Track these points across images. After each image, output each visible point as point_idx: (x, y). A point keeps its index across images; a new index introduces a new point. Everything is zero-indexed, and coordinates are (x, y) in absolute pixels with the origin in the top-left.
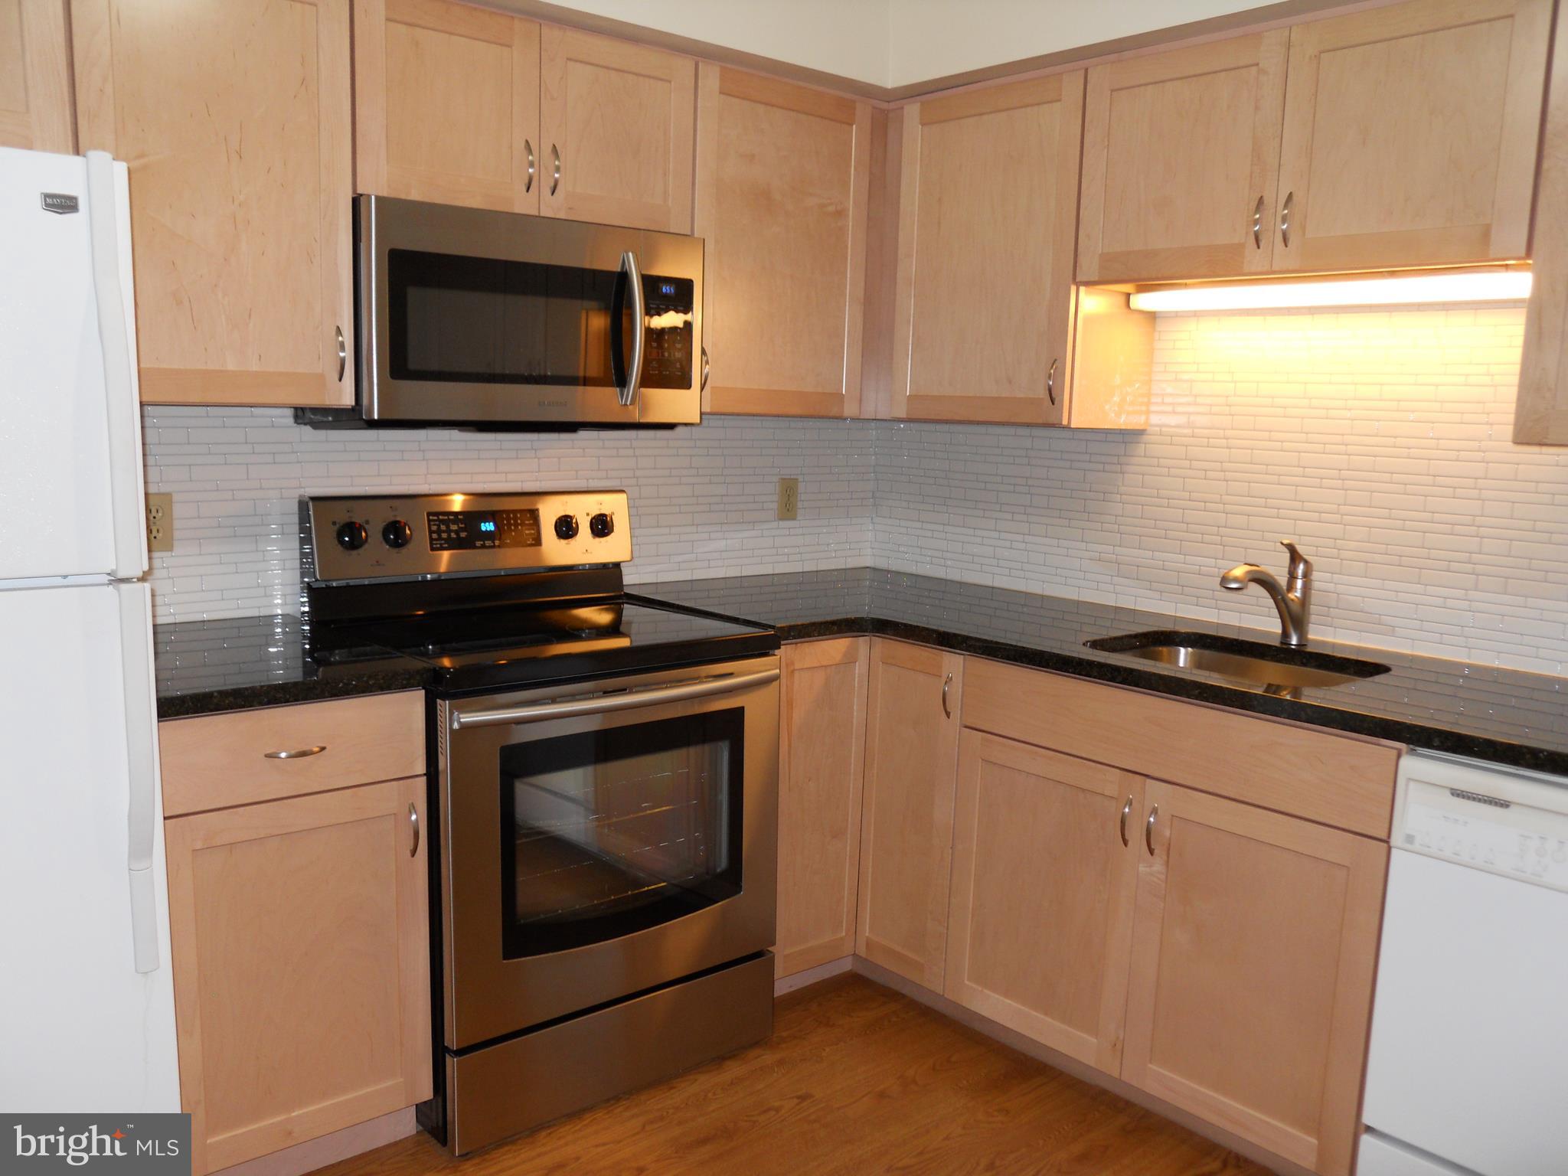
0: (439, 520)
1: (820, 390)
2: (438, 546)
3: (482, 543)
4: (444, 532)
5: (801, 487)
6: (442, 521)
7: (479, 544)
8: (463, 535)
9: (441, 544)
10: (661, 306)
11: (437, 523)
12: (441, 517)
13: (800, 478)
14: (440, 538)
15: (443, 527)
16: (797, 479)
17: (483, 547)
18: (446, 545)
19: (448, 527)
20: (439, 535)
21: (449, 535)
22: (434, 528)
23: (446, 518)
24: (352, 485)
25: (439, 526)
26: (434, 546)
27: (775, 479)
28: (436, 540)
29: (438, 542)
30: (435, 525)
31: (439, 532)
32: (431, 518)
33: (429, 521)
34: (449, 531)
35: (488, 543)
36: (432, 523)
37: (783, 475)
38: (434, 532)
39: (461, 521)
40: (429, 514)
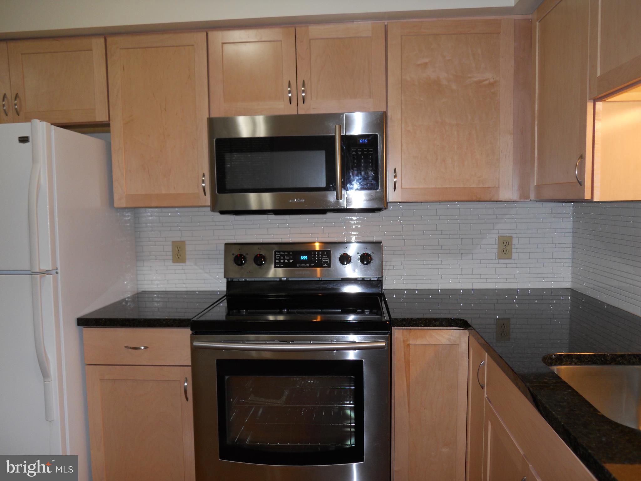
0: (280, 254)
1: (481, 185)
2: (279, 266)
3: (300, 265)
4: (282, 259)
5: (515, 241)
6: (282, 255)
7: (298, 265)
8: (291, 261)
9: (280, 265)
10: (359, 150)
11: (279, 255)
12: (281, 253)
13: (515, 236)
14: (280, 262)
15: (282, 258)
16: (512, 236)
17: (300, 267)
18: (282, 266)
19: (284, 257)
20: (280, 261)
21: (284, 261)
22: (278, 258)
23: (284, 253)
24: (256, 239)
25: (280, 257)
26: (277, 266)
27: (496, 236)
28: (277, 263)
29: (279, 264)
30: (278, 256)
31: (280, 259)
32: (276, 253)
33: (275, 255)
34: (284, 259)
35: (303, 265)
36: (277, 255)
37: (500, 234)
38: (277, 259)
39: (291, 255)
40: (275, 252)
